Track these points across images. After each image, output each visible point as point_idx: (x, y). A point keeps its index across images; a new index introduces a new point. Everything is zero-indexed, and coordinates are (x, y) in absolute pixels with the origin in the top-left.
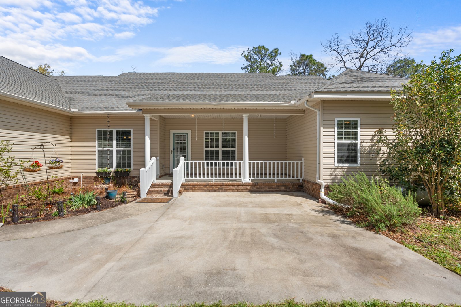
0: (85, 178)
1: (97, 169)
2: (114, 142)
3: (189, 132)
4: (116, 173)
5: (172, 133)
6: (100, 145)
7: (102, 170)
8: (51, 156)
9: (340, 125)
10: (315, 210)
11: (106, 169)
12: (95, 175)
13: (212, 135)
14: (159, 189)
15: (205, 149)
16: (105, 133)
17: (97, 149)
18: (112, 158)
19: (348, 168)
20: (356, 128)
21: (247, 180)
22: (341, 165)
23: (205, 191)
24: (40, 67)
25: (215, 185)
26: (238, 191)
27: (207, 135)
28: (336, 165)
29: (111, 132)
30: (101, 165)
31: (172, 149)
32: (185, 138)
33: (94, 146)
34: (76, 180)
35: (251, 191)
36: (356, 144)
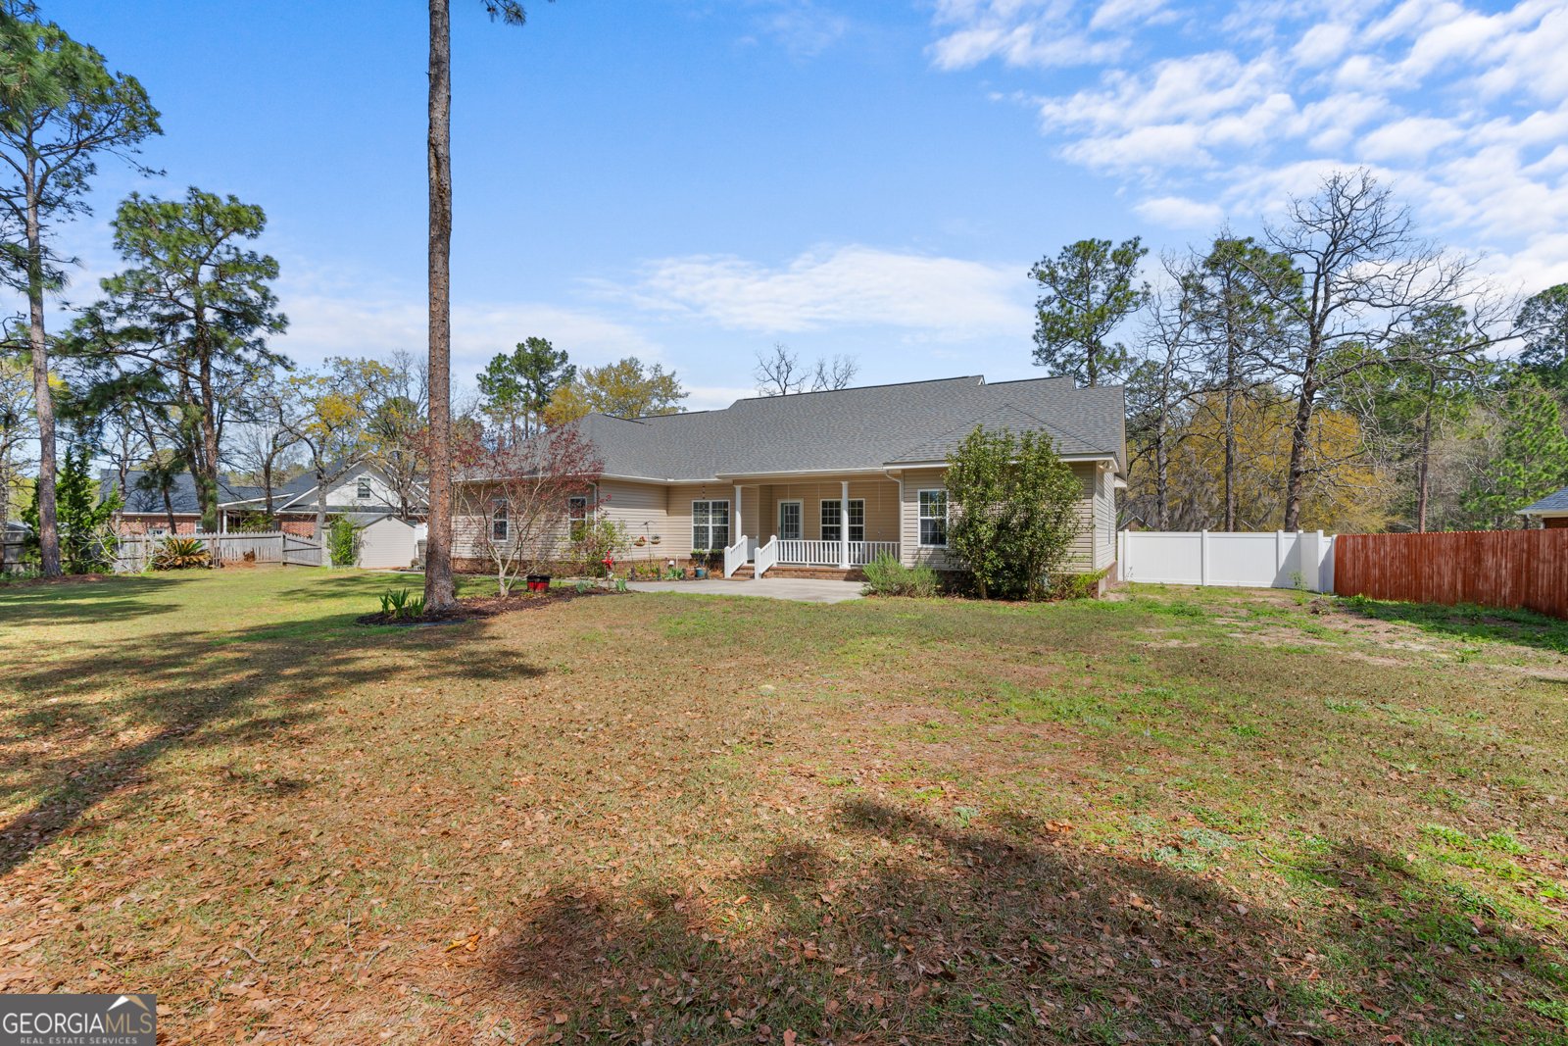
0: (681, 560)
1: (693, 550)
2: (711, 517)
3: (801, 502)
4: (712, 555)
5: (780, 502)
6: (696, 521)
7: (697, 551)
8: (653, 533)
9: (925, 497)
10: (865, 595)
11: (701, 550)
12: (690, 557)
13: (831, 504)
14: (745, 572)
15: (821, 525)
16: (701, 504)
17: (693, 525)
18: (707, 536)
19: (934, 549)
20: (944, 501)
21: (846, 565)
22: (925, 546)
23: (796, 577)
24: (623, 363)
25: (807, 571)
26: (833, 578)
27: (825, 504)
28: (920, 546)
29: (707, 505)
30: (696, 546)
31: (779, 525)
32: (797, 508)
33: (688, 522)
34: (672, 562)
35: (846, 579)
36: (943, 522)
